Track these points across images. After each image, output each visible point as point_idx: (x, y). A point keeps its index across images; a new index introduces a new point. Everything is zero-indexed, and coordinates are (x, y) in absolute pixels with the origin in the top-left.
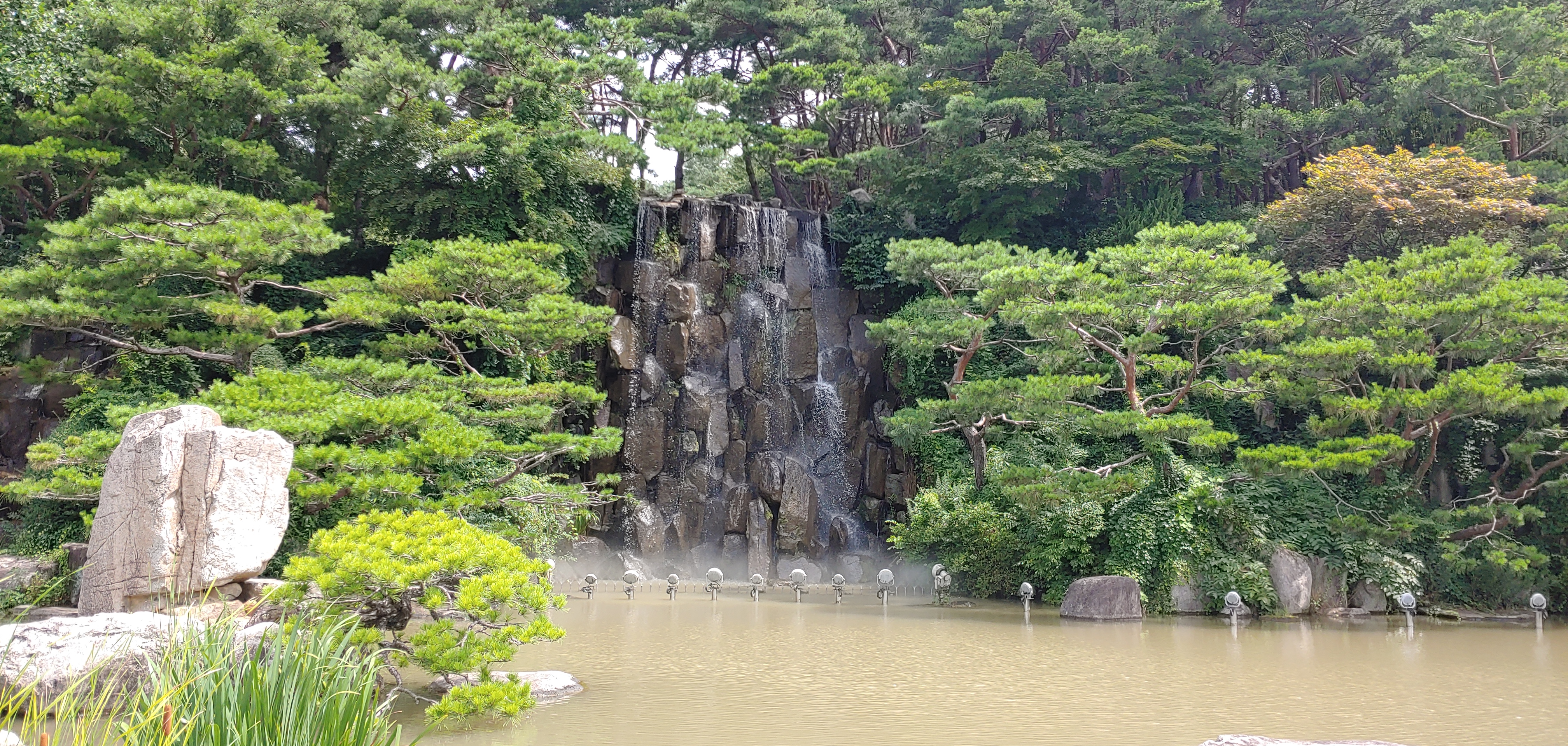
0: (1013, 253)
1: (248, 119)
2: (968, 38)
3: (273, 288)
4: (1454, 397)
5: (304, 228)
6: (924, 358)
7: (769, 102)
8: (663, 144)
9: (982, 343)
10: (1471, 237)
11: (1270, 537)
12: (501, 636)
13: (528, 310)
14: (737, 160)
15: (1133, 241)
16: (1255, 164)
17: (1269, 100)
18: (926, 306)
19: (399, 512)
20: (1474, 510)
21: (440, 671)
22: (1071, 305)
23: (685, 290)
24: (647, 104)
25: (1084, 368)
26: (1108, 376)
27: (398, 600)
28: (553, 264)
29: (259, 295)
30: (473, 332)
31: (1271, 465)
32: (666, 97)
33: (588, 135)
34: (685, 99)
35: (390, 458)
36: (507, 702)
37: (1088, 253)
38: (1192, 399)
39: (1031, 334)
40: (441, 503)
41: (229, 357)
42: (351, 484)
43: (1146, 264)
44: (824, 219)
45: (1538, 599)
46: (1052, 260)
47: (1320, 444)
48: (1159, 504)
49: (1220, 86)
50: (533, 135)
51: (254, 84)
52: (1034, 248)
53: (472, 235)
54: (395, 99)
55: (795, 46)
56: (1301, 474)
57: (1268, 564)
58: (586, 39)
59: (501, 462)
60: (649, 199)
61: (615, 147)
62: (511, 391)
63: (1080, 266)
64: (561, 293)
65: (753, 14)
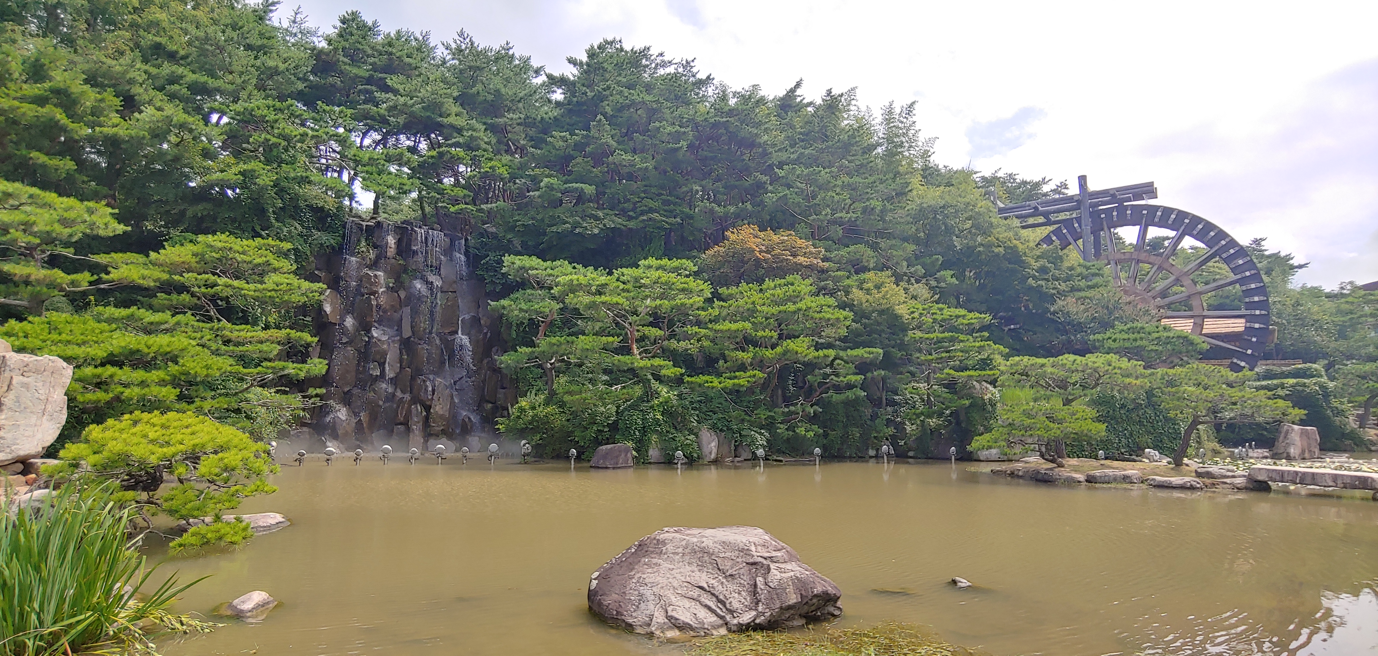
0: (574, 268)
1: (54, 139)
2: (554, 148)
3: (66, 257)
4: (786, 352)
5: (94, 218)
6: (522, 323)
7: (436, 169)
8: (366, 188)
9: (555, 316)
10: (795, 276)
11: (699, 422)
12: (231, 493)
13: (265, 283)
14: (414, 201)
15: (637, 266)
16: (700, 230)
17: (707, 199)
18: (525, 294)
19: (156, 412)
20: (792, 408)
21: (182, 517)
22: (603, 298)
23: (376, 276)
24: (357, 162)
25: (609, 332)
26: (621, 338)
27: (152, 471)
28: (286, 255)
29: (53, 261)
30: (224, 294)
31: (700, 385)
32: (370, 159)
33: (315, 176)
34: (382, 162)
35: (154, 376)
36: (233, 535)
37: (614, 270)
38: (663, 351)
39: (582, 312)
40: (192, 407)
41: (25, 303)
42: (123, 393)
43: (642, 279)
44: (466, 240)
45: (817, 450)
46: (595, 273)
47: (724, 375)
48: (644, 406)
49: (684, 189)
50: (277, 173)
51: (60, 116)
52: (585, 266)
53: (228, 233)
54: (173, 139)
55: (454, 140)
56: (714, 390)
57: (697, 437)
58: (318, 117)
59: (242, 380)
60: (354, 219)
61: (333, 185)
62: (249, 334)
63: (609, 277)
64: (289, 273)
65: (428, 117)
